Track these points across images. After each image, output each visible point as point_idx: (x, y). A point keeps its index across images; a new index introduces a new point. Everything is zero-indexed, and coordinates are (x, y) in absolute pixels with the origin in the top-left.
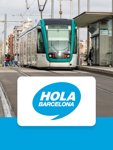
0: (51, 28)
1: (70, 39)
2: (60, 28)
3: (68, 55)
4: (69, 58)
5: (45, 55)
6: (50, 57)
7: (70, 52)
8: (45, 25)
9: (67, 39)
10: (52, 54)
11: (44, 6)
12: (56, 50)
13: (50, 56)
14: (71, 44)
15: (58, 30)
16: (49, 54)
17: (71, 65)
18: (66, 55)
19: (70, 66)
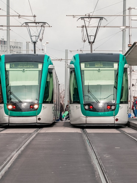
0: (88, 66)
1: (116, 82)
2: (102, 66)
3: (112, 105)
4: (114, 110)
5: (79, 106)
6: (86, 109)
7: (116, 102)
8: (80, 63)
9: (112, 82)
10: (89, 105)
11: (95, 36)
12: (95, 98)
13: (87, 107)
14: (117, 89)
15: (99, 70)
16: (85, 105)
17: (117, 120)
18: (109, 106)
19: (116, 122)
